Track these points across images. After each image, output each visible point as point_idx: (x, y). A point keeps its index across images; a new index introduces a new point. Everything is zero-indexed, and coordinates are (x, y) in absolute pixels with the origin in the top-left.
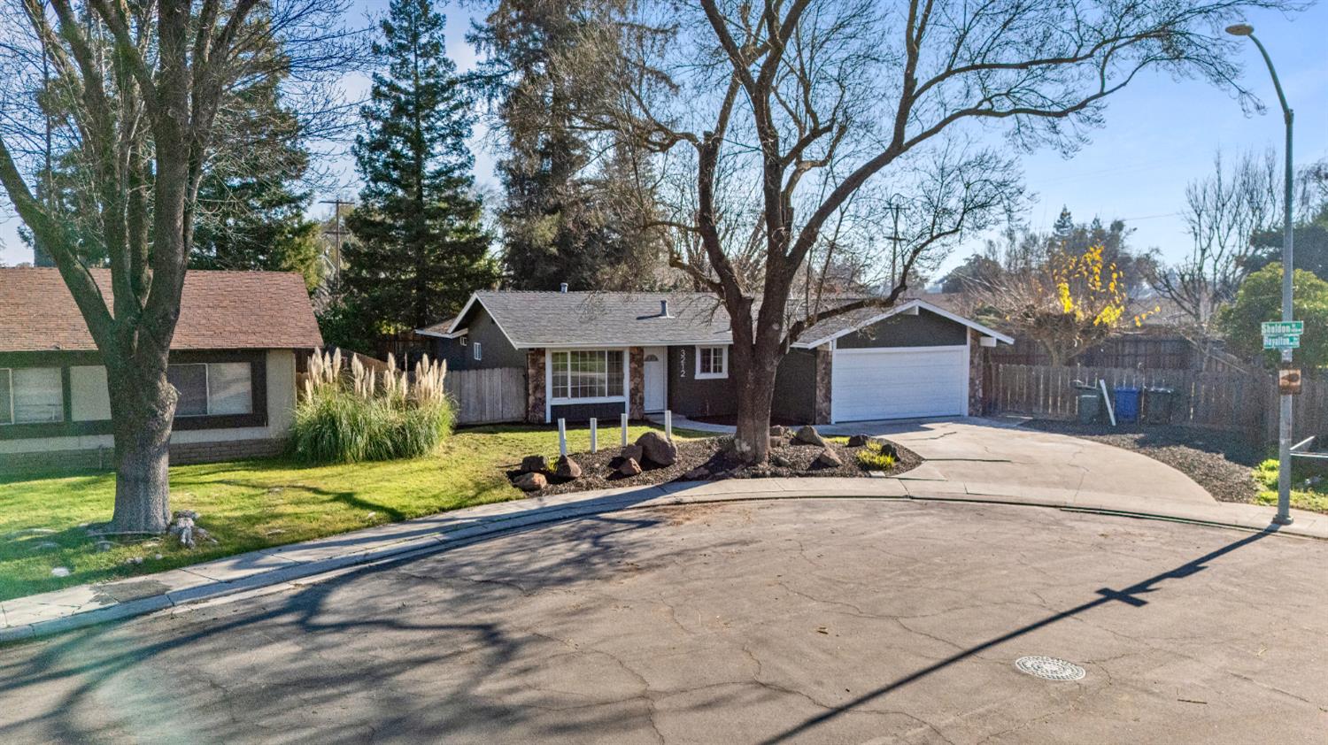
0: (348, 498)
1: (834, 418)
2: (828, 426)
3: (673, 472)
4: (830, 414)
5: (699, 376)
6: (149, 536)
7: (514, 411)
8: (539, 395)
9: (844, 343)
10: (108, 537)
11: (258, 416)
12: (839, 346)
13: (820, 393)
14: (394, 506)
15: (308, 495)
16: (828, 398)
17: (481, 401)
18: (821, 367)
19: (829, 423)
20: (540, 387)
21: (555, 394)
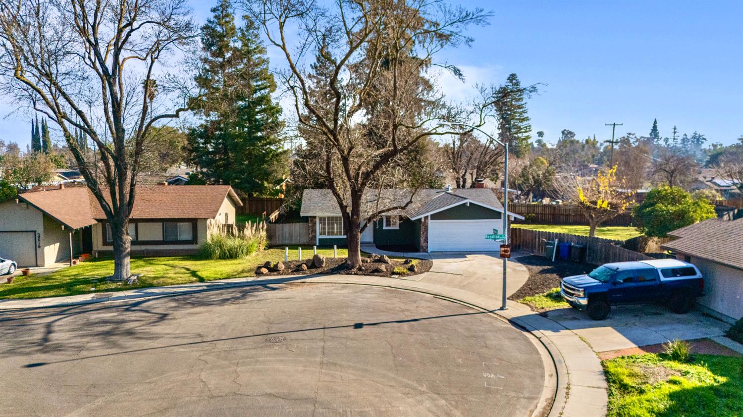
0: (194, 273)
1: (429, 250)
2: (426, 254)
3: (320, 270)
4: (427, 247)
5: (385, 228)
6: (120, 281)
7: (304, 240)
8: (313, 234)
9: (434, 217)
10: (110, 280)
11: (194, 241)
12: (432, 219)
13: (422, 239)
14: (204, 277)
15: (184, 270)
16: (426, 240)
17: (291, 236)
18: (422, 228)
19: (427, 252)
20: (314, 231)
21: (321, 234)
